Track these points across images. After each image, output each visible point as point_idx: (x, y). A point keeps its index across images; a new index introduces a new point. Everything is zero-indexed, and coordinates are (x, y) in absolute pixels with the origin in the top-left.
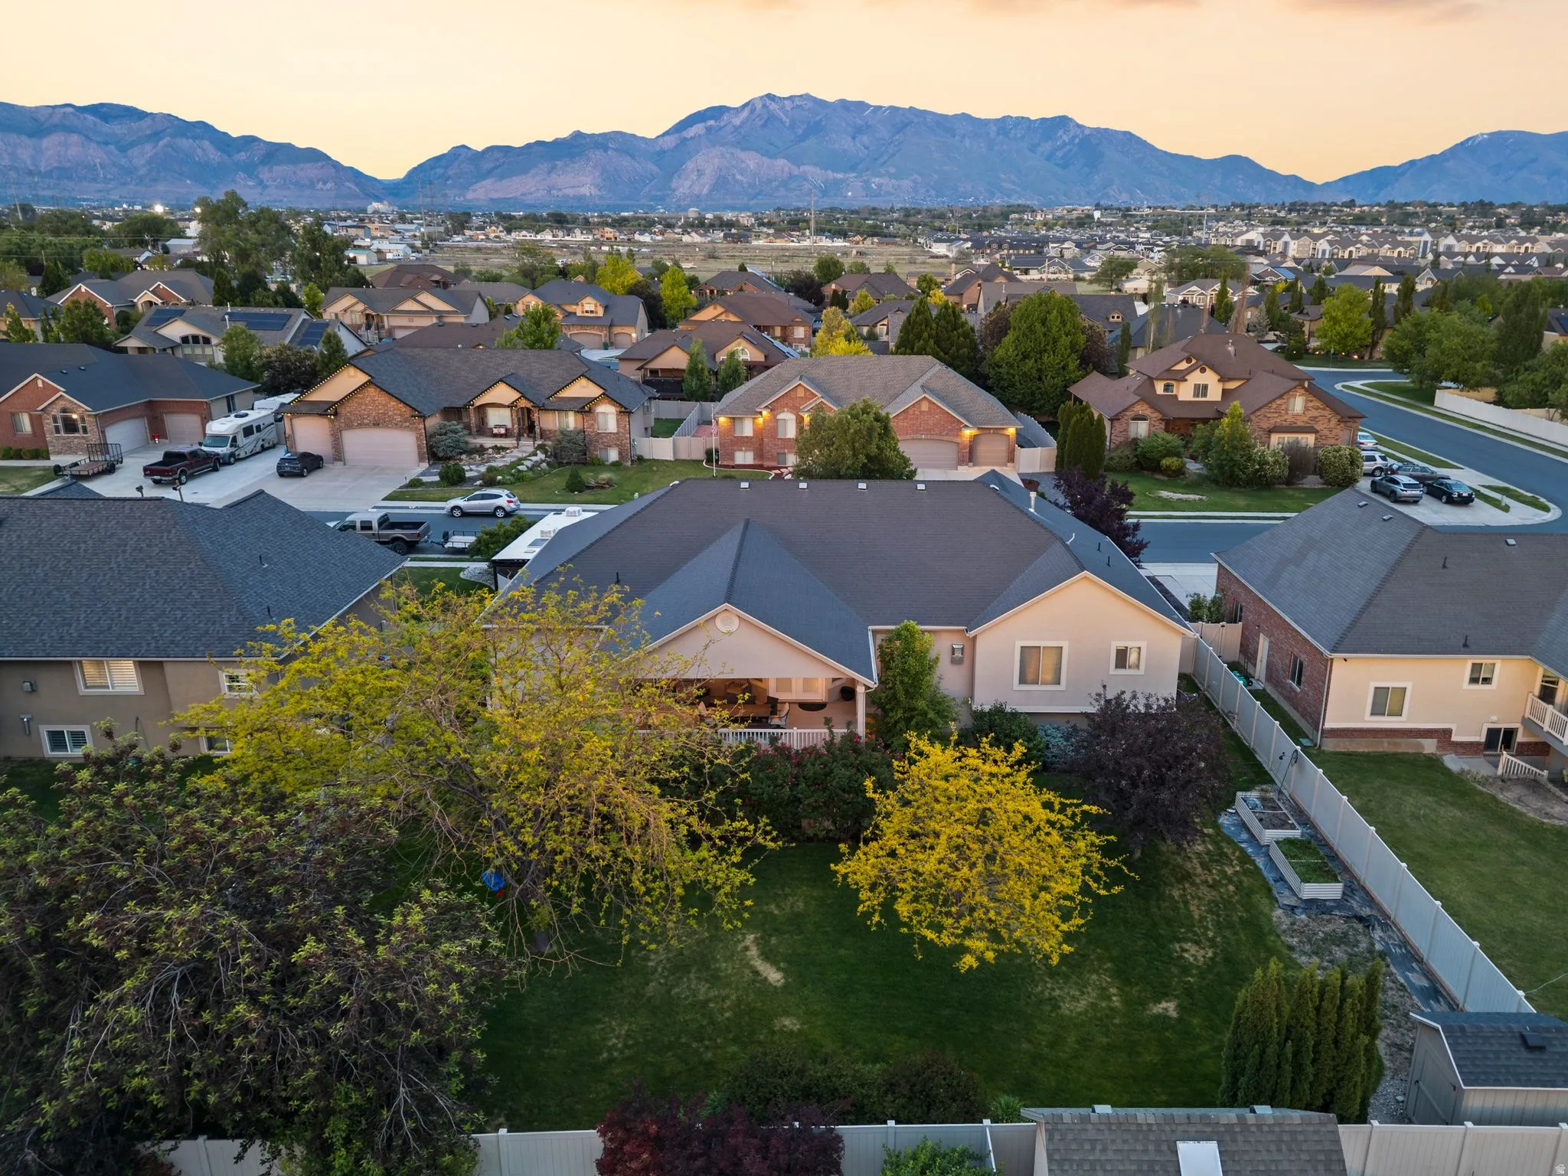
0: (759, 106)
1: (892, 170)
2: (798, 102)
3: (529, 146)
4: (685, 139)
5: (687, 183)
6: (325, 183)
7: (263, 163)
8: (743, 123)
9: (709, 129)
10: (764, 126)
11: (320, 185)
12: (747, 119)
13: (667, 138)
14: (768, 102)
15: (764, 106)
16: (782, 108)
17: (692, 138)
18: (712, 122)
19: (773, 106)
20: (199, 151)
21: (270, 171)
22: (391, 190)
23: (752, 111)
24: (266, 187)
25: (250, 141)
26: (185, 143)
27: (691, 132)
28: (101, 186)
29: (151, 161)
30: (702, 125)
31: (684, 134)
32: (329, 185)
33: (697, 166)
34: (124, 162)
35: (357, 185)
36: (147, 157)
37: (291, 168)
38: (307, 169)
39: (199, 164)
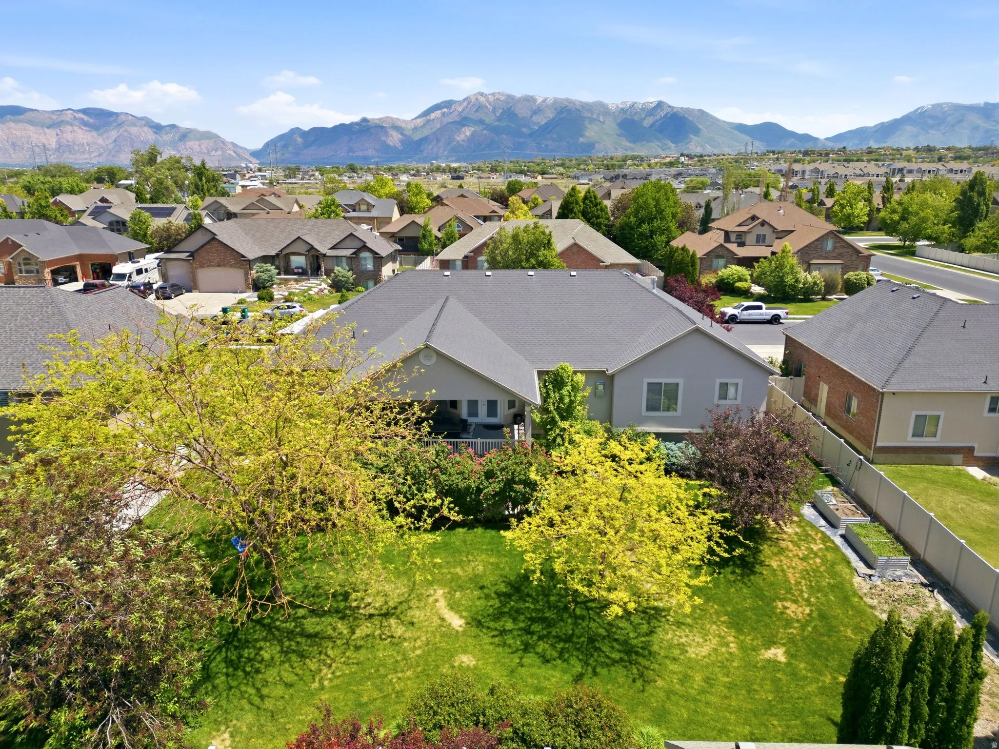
0: (473, 100)
1: (555, 136)
2: (497, 96)
3: (335, 127)
4: (429, 120)
5: (430, 147)
6: (216, 151)
7: (180, 140)
8: (463, 110)
9: (443, 114)
10: (477, 111)
11: (213, 153)
12: (466, 107)
13: (419, 120)
14: (479, 97)
15: (477, 99)
16: (488, 101)
17: (433, 120)
18: (445, 110)
19: (482, 99)
20: (143, 134)
21: (185, 144)
22: (255, 154)
23: (469, 103)
25: (173, 126)
26: (134, 130)
27: (433, 116)
28: (86, 156)
29: (115, 141)
30: (439, 112)
31: (428, 117)
32: (219, 153)
33: (436, 136)
34: (100, 141)
35: (235, 152)
36: (113, 138)
37: (197, 142)
38: (205, 144)
39: (142, 142)
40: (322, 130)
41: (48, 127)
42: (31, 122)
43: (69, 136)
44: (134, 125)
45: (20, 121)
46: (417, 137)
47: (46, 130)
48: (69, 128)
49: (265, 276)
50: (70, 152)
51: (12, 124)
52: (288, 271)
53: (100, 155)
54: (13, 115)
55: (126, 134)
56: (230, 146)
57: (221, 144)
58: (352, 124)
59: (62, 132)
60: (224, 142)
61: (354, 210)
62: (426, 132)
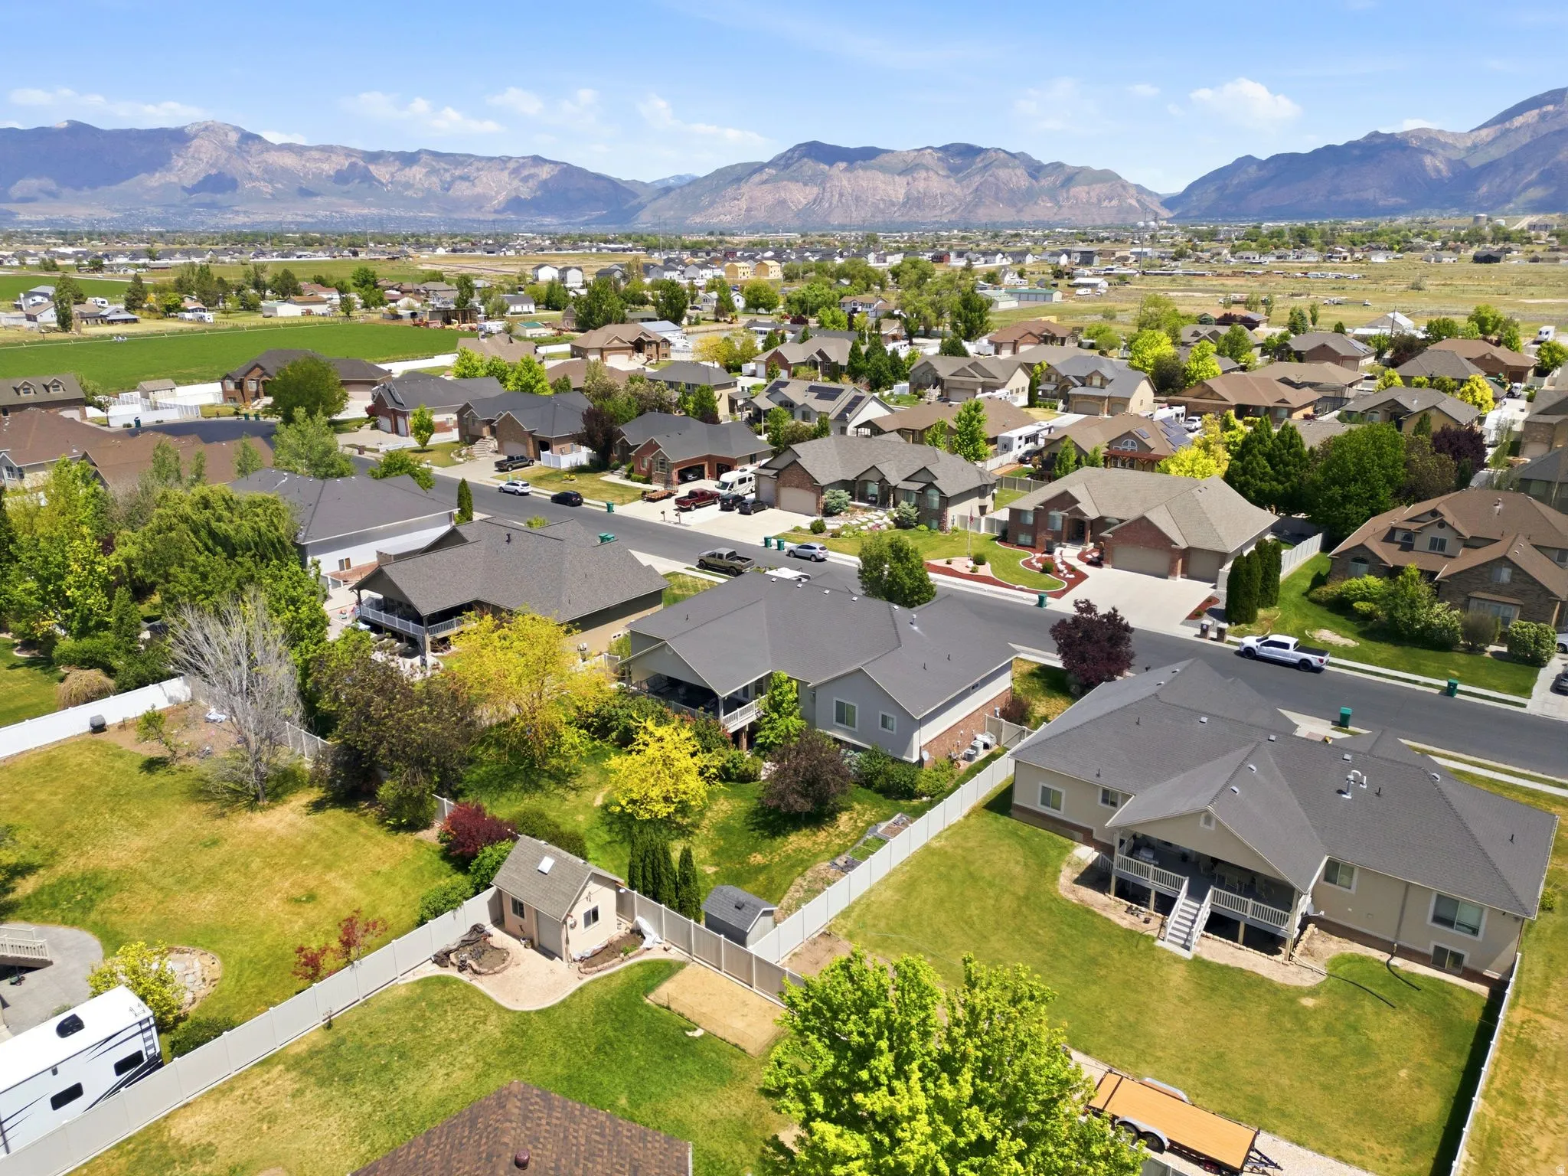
3: (1317, 152)
4: (1508, 130)
6: (1111, 200)
7: (1063, 186)
9: (1543, 117)
11: (1106, 203)
13: (1484, 132)
17: (1518, 129)
18: (1550, 108)
20: (1014, 179)
21: (1068, 191)
22: (1170, 202)
24: (1060, 207)
25: (1058, 166)
26: (1003, 173)
27: (1518, 121)
28: (938, 212)
29: (977, 190)
30: (1536, 112)
31: (1507, 125)
32: (1114, 203)
33: (1517, 161)
34: (957, 191)
35: (1138, 201)
36: (974, 186)
37: (1086, 188)
38: (1099, 189)
39: (1012, 190)
40: (1292, 158)
41: (899, 174)
42: (883, 169)
43: (921, 185)
44: (1005, 165)
45: (872, 168)
46: (1475, 162)
47: (897, 178)
48: (923, 174)
49: (834, 503)
50: (918, 208)
51: (861, 172)
52: (863, 498)
53: (953, 211)
54: (864, 160)
55: (991, 179)
56: (1133, 191)
57: (1120, 190)
58: (1351, 145)
59: (914, 179)
60: (1125, 186)
61: (1084, 385)
62: (1495, 153)
